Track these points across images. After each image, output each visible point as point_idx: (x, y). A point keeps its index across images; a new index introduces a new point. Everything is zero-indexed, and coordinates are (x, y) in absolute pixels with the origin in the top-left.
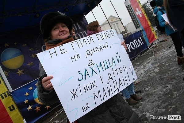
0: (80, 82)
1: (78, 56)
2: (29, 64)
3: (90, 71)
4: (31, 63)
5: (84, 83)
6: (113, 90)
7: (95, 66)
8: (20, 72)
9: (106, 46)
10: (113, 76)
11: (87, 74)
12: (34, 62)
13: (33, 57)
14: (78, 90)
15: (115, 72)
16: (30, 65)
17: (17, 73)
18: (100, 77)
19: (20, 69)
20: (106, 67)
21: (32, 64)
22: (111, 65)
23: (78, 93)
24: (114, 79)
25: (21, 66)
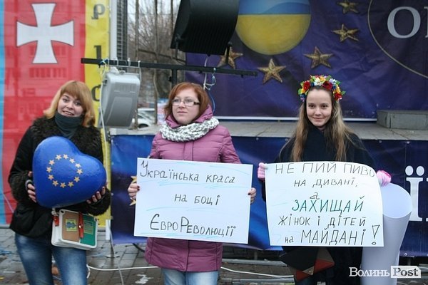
0: (292, 212)
1: (304, 183)
2: (314, 57)
3: (309, 205)
4: (322, 56)
5: (297, 215)
6: (329, 240)
7: (319, 202)
8: (271, 69)
9: (350, 183)
10: (336, 223)
11: (304, 206)
12: (334, 55)
13: (339, 36)
14: (288, 219)
15: (343, 221)
16: (318, 61)
17: (261, 69)
18: (319, 217)
19: (278, 59)
20: (333, 209)
21: (327, 60)
22: (342, 208)
23: (287, 222)
24: (337, 227)
25: (283, 51)
